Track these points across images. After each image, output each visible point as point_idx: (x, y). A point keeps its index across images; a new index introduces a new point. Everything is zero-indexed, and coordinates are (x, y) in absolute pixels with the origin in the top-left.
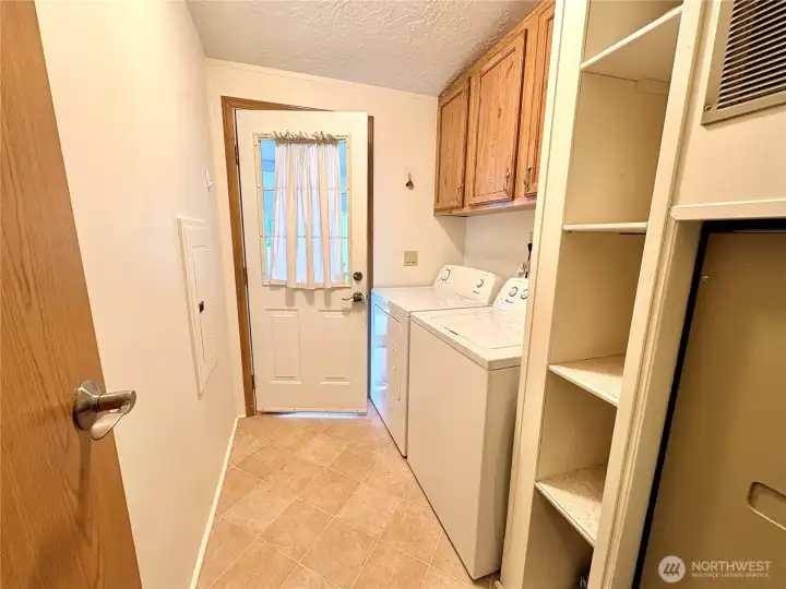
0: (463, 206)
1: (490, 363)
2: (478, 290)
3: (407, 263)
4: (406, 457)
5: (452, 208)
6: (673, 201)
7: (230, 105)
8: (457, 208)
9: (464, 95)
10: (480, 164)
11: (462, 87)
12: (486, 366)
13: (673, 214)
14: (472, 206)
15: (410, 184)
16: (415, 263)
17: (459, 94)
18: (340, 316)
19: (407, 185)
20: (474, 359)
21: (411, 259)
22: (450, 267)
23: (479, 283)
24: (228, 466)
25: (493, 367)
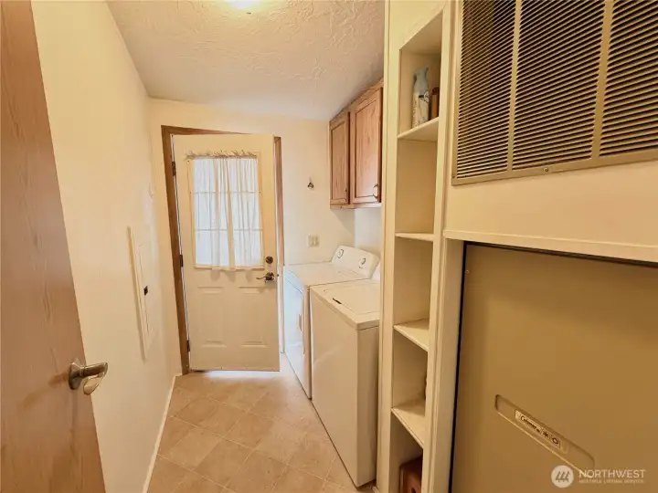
0: (349, 203)
1: (359, 325)
2: (362, 266)
3: (312, 245)
4: (311, 399)
5: (342, 204)
6: (443, 226)
7: (167, 132)
8: (345, 204)
9: (345, 125)
11: (345, 118)
12: (355, 327)
13: (444, 235)
14: (355, 204)
15: (311, 185)
16: (317, 245)
17: (343, 123)
18: (255, 291)
19: (309, 186)
20: (349, 322)
21: (314, 241)
22: (343, 247)
23: (362, 261)
24: (168, 416)
25: (361, 328)
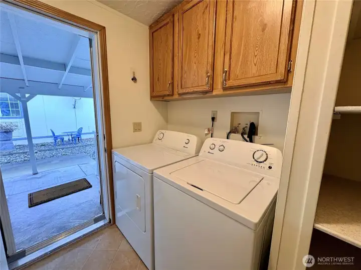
0: (173, 95)
1: (256, 225)
2: (186, 145)
3: (135, 130)
5: (165, 96)
8: (168, 95)
10: (185, 68)
14: (180, 95)
15: (134, 79)
16: (140, 130)
17: (167, 24)
19: (133, 79)
21: (137, 127)
22: (163, 131)
23: (187, 141)
